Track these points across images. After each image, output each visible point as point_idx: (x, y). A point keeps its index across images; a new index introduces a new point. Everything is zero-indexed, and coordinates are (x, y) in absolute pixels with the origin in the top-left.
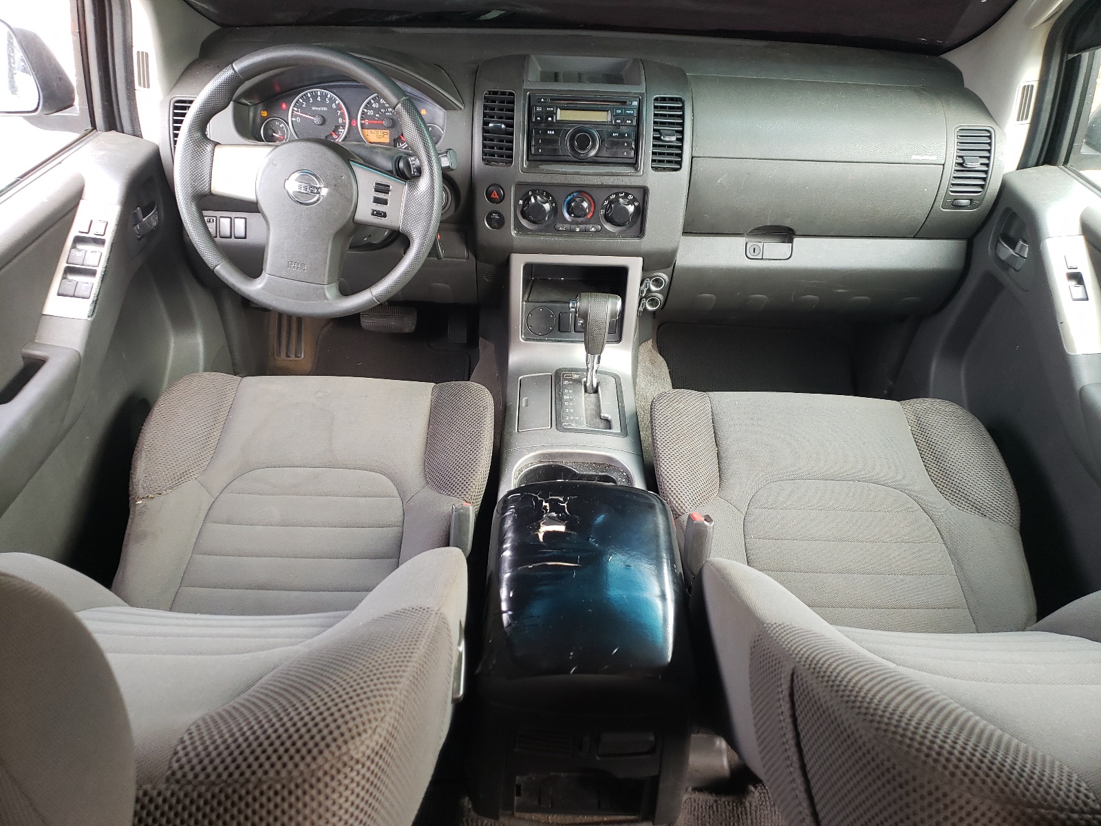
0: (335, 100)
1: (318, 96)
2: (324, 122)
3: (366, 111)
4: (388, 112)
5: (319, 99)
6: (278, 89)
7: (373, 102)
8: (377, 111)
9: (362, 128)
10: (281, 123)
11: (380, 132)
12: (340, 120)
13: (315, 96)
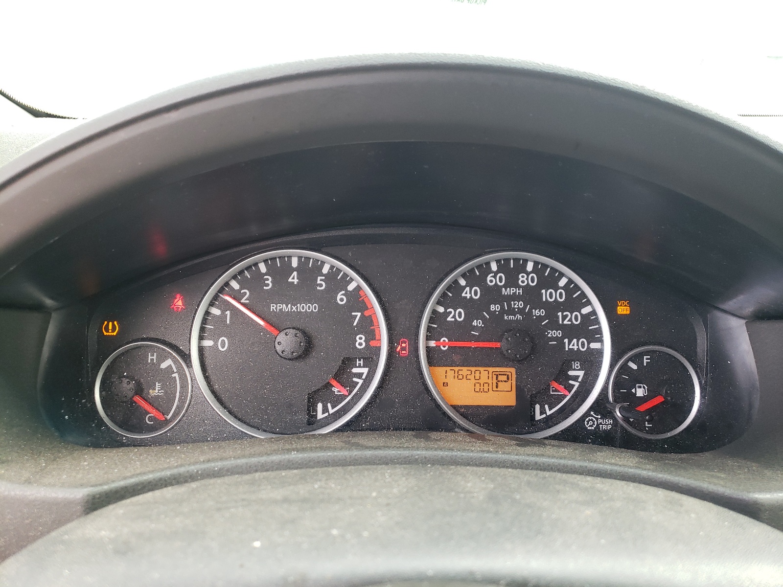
0: (346, 280)
1: (290, 270)
2: (307, 347)
3: (441, 309)
4: (511, 312)
5: (294, 279)
6: (161, 250)
7: (463, 282)
8: (473, 308)
9: (431, 363)
10: (162, 358)
11: (485, 374)
12: (360, 341)
13: (280, 271)
